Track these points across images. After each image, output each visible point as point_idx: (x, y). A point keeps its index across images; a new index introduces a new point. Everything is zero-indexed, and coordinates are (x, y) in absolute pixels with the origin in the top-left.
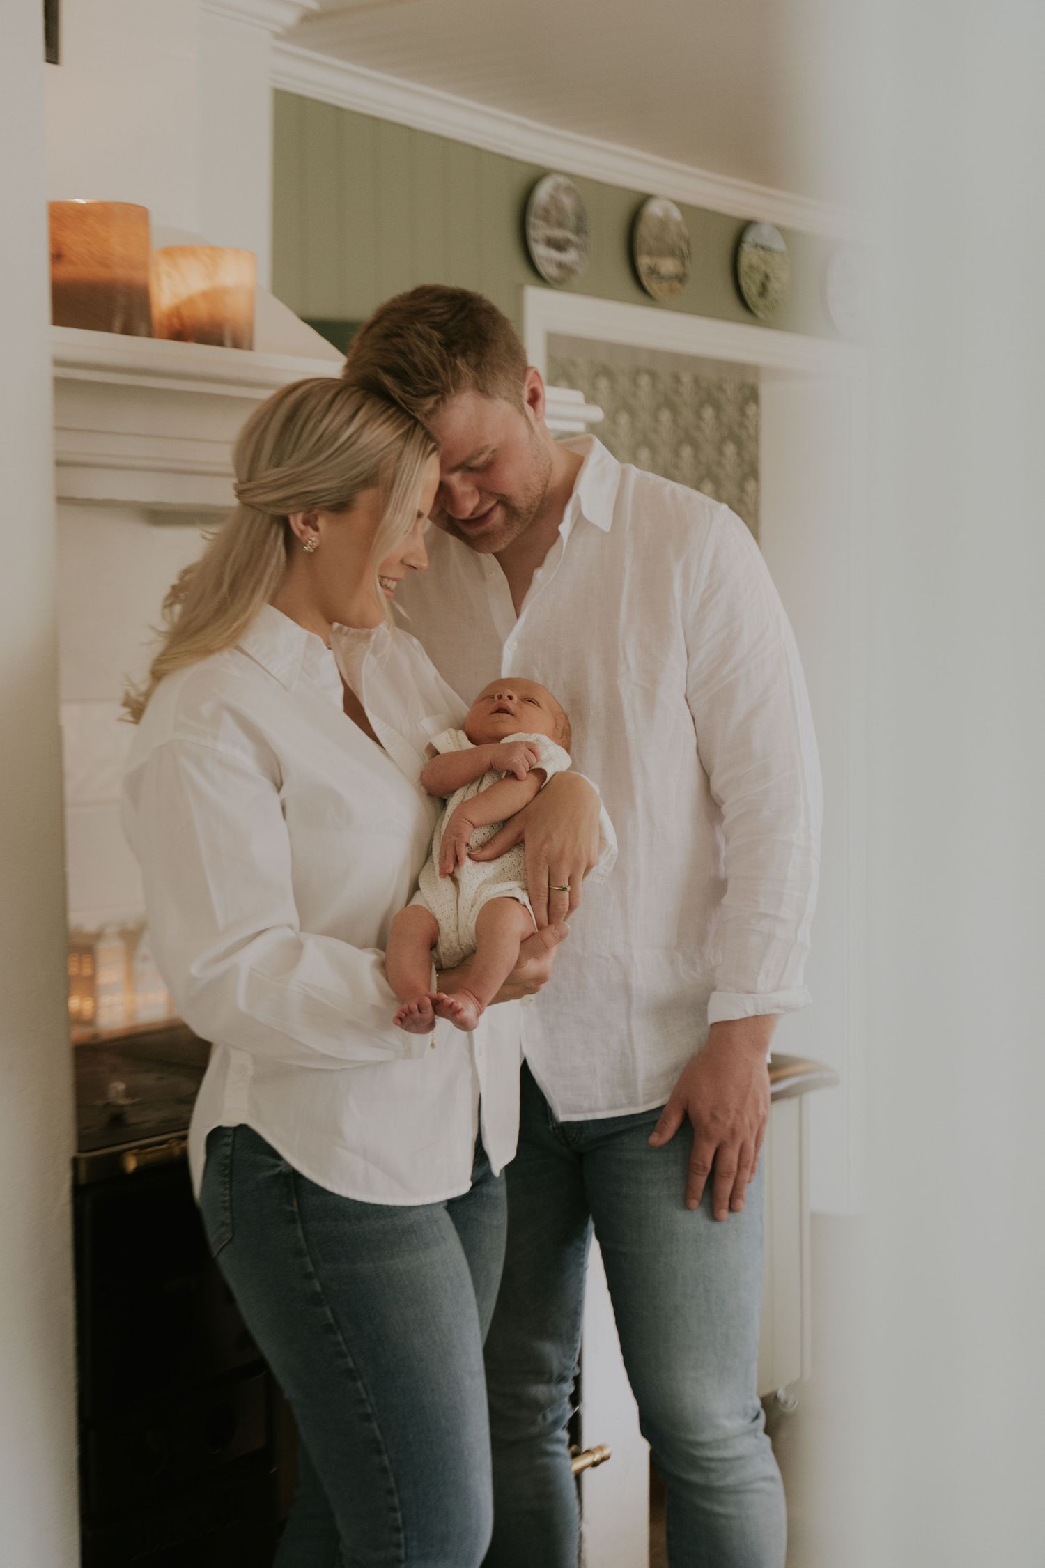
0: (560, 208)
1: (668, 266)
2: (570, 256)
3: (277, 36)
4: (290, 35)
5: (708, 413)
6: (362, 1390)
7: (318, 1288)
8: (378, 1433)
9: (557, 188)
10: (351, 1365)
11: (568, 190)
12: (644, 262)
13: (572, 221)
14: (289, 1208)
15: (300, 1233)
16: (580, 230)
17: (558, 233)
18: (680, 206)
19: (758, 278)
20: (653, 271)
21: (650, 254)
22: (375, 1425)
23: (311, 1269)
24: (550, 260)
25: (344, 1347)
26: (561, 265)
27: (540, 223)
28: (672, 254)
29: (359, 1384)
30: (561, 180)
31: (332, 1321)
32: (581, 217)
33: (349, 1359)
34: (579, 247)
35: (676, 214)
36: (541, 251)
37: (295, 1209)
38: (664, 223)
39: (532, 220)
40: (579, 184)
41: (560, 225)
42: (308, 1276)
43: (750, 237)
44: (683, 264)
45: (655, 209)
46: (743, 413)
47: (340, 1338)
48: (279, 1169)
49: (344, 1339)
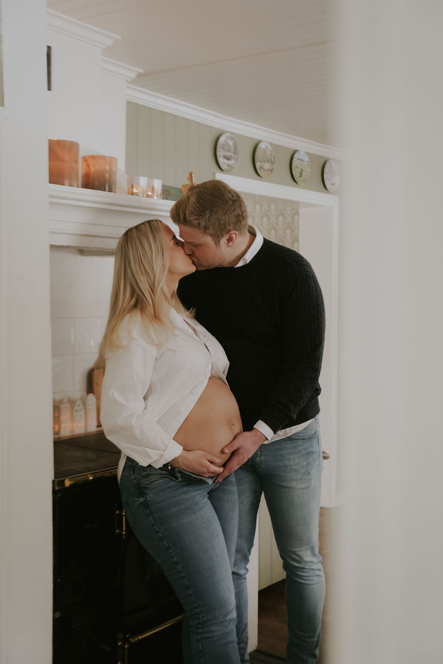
0: (228, 145)
1: (267, 166)
2: (232, 162)
3: (128, 82)
4: (133, 82)
5: (281, 219)
6: (180, 568)
7: (161, 535)
8: (187, 583)
9: (227, 138)
10: (176, 560)
11: (232, 139)
12: (258, 165)
13: (232, 149)
14: (147, 512)
15: (152, 519)
16: (235, 153)
17: (228, 154)
18: (271, 144)
19: (299, 171)
20: (261, 168)
21: (260, 162)
22: (186, 580)
23: (158, 530)
24: (224, 163)
25: (173, 554)
26: (228, 165)
27: (221, 150)
28: (268, 162)
29: (179, 566)
30: (229, 135)
31: (168, 546)
32: (236, 148)
33: (175, 558)
34: (234, 159)
35: (270, 147)
36: (221, 160)
37: (149, 512)
38: (265, 151)
39: (218, 149)
40: (234, 137)
41: (228, 151)
42: (158, 532)
43: (296, 156)
44: (272, 165)
45: (262, 146)
46: (293, 219)
47: (171, 551)
48: (140, 501)
49: (173, 551)
